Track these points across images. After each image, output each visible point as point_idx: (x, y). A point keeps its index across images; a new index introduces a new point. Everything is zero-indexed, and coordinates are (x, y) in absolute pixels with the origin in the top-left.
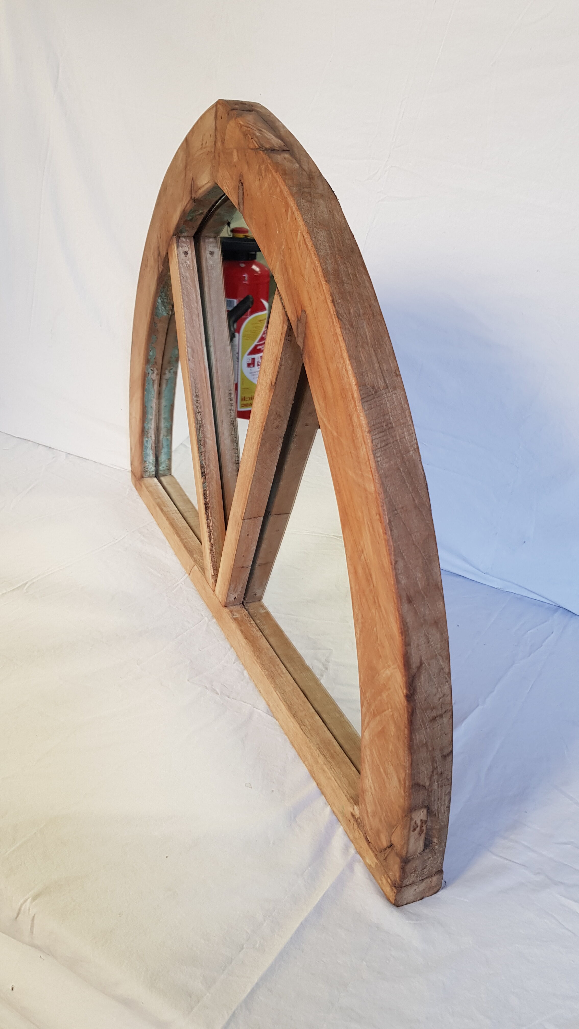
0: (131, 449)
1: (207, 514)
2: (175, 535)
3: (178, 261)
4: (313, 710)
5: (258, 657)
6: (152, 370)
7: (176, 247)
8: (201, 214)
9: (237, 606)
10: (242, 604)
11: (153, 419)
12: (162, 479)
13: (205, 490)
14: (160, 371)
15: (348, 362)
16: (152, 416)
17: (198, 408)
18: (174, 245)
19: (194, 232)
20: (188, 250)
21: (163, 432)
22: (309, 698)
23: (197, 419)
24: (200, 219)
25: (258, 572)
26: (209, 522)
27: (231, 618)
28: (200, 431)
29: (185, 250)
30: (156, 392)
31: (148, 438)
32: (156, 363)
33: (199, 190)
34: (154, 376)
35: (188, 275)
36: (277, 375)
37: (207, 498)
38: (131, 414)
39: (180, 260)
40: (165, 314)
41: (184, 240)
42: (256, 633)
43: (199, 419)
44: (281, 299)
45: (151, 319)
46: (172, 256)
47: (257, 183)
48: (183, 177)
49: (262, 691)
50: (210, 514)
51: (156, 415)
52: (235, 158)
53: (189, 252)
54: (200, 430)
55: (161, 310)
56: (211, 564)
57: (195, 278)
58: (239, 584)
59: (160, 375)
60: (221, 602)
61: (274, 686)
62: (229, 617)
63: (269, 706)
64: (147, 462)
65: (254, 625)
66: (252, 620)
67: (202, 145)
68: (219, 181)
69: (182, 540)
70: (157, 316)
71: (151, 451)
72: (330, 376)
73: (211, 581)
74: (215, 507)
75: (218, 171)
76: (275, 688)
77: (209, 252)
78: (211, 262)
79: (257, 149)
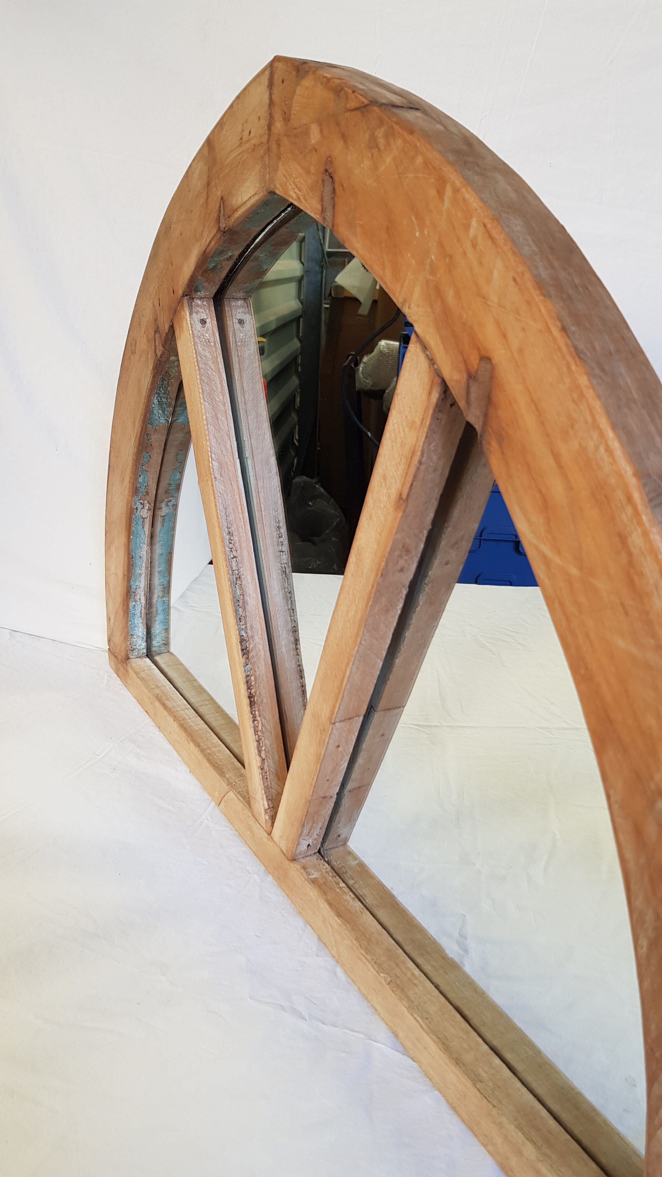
0: (109, 619)
1: (254, 713)
2: (191, 743)
3: (193, 334)
4: (486, 1047)
5: (368, 951)
6: (141, 504)
7: (188, 314)
8: (231, 257)
9: (311, 858)
10: (318, 854)
11: (142, 573)
12: (157, 658)
13: (247, 676)
14: (153, 505)
15: (610, 434)
16: (141, 569)
17: (231, 551)
18: (184, 310)
19: (214, 289)
20: (206, 317)
21: (157, 592)
22: (471, 1023)
23: (232, 567)
24: (227, 267)
25: (346, 802)
26: (257, 725)
27: (306, 880)
28: (237, 586)
29: (202, 318)
30: (147, 535)
31: (136, 601)
32: (147, 493)
33: (236, 213)
34: (145, 513)
35: (208, 354)
36: (413, 481)
37: (252, 687)
38: (107, 569)
39: (196, 332)
40: (163, 421)
41: (199, 302)
42: (352, 905)
43: (234, 568)
44: (425, 347)
45: (142, 429)
46: (181, 327)
47: (367, 163)
48: (202, 200)
49: (378, 1007)
50: (257, 713)
51: (147, 568)
52: (315, 135)
53: (208, 321)
54: (236, 584)
55: (157, 415)
56: (263, 792)
57: (219, 359)
58: (317, 823)
59: (152, 509)
60: (285, 852)
61: (407, 1005)
62: (302, 877)
63: (396, 1036)
64: (135, 637)
65: (347, 890)
66: (340, 880)
67: (241, 139)
68: (278, 185)
69: (202, 751)
70: (152, 424)
71: (140, 621)
72: (560, 466)
73: (264, 817)
74: (265, 700)
75: (276, 170)
76: (408, 1008)
77: (237, 321)
78: (242, 335)
79: (367, 105)
